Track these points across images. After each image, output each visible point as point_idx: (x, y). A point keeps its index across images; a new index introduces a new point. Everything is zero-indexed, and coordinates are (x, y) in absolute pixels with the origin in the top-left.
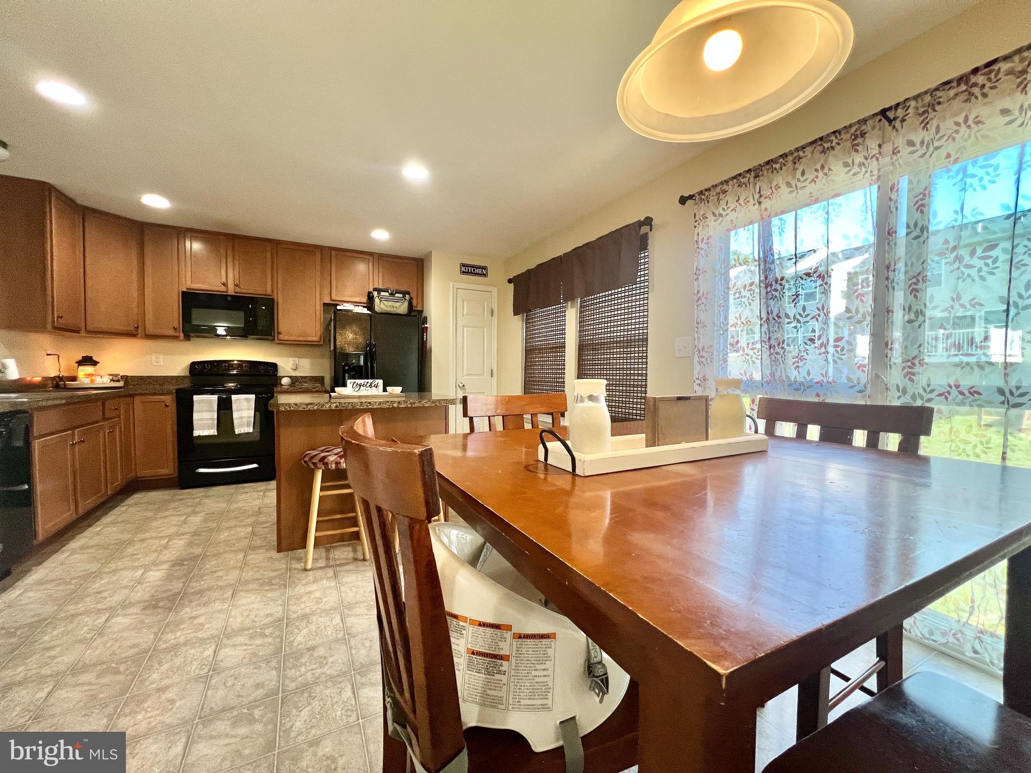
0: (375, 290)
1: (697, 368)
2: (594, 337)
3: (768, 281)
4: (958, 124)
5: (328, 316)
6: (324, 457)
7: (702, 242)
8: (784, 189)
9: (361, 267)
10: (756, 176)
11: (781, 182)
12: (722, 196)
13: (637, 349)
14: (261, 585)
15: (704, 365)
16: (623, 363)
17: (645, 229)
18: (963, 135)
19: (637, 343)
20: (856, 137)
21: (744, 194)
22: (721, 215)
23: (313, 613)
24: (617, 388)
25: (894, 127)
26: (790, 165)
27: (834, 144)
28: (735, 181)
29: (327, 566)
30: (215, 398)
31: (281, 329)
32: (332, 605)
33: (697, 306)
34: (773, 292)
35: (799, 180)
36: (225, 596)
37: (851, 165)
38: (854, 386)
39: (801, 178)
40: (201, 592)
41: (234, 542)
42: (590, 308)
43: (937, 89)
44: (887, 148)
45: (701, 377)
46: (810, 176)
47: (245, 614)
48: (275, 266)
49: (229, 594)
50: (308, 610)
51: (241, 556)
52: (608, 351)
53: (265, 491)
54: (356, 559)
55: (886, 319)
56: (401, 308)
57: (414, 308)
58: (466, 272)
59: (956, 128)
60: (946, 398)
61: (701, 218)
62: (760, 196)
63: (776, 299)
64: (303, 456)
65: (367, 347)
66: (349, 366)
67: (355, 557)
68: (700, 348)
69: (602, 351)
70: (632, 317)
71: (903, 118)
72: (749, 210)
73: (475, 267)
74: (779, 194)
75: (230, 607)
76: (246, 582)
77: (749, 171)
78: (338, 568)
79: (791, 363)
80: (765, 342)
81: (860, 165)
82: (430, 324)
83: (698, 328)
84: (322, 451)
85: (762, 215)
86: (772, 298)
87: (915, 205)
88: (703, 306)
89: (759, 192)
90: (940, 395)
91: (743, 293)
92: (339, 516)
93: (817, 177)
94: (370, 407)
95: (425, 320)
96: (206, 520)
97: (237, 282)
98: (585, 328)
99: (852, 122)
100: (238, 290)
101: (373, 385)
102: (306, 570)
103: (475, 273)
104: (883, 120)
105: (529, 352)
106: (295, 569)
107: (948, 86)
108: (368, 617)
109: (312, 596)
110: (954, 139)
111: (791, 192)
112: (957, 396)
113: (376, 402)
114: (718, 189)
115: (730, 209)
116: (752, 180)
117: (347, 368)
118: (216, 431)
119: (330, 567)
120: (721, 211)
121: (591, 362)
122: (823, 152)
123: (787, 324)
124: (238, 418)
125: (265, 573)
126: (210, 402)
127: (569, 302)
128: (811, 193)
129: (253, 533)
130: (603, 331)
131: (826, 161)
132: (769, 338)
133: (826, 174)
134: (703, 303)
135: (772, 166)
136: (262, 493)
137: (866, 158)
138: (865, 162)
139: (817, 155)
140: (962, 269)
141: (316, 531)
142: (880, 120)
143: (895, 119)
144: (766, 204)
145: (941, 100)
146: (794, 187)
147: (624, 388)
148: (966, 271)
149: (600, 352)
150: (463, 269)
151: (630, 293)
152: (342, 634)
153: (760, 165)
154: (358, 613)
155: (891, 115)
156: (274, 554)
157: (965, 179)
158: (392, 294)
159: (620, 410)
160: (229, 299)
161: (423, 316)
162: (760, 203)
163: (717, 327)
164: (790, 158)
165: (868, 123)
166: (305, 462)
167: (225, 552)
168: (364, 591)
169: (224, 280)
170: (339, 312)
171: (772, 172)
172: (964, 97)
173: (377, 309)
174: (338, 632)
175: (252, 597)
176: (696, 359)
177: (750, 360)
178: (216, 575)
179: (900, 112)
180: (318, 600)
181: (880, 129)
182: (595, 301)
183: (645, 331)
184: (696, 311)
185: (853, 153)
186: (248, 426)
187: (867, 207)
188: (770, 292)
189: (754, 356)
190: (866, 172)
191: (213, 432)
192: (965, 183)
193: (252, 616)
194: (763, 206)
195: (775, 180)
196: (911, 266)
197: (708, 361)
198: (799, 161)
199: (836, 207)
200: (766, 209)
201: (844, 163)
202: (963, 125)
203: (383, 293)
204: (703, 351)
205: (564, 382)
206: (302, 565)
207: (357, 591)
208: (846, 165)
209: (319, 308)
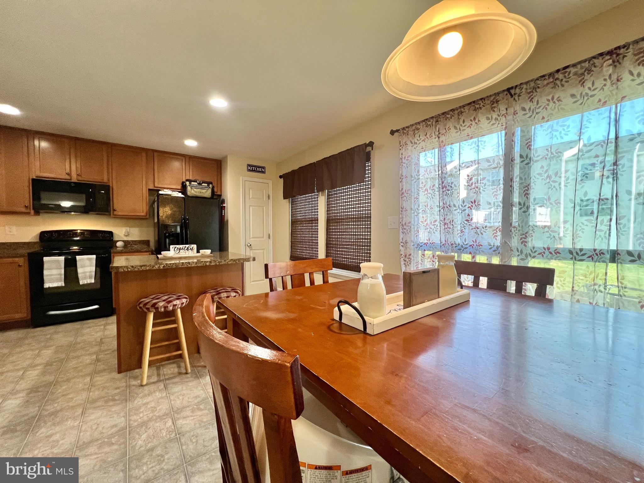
0: (187, 180)
1: (401, 236)
2: (337, 215)
3: (443, 185)
4: (548, 100)
5: (152, 198)
6: (155, 304)
7: (404, 159)
8: (453, 130)
9: (176, 164)
10: (437, 121)
11: (451, 125)
12: (416, 132)
13: (364, 223)
14: (106, 402)
15: (406, 234)
16: (356, 231)
17: (369, 149)
18: (552, 107)
19: (364, 219)
20: (494, 102)
21: (429, 131)
22: (416, 143)
23: (150, 420)
24: (352, 247)
25: (514, 99)
26: (456, 116)
27: (481, 106)
28: (424, 123)
29: (159, 381)
30: (62, 258)
31: (115, 207)
32: (165, 411)
33: (402, 198)
34: (447, 191)
35: (461, 125)
36: (76, 414)
37: (491, 119)
38: (492, 248)
39: (462, 124)
40: (54, 414)
41: (81, 368)
42: (334, 196)
43: (537, 79)
44: (511, 111)
45: (404, 241)
46: (467, 123)
47: (94, 428)
48: (110, 162)
49: (80, 411)
50: (145, 418)
51: (88, 379)
52: (346, 224)
53: (105, 325)
54: (180, 374)
55: (510, 209)
56: (207, 193)
57: (215, 193)
58: (251, 170)
59: (548, 103)
60: (543, 256)
61: (404, 144)
62: (439, 133)
63: (448, 196)
64: (138, 303)
65: (182, 220)
66: (169, 234)
67: (180, 371)
68: (404, 223)
69: (342, 224)
70: (361, 203)
71: (519, 94)
72: (432, 142)
73: (257, 167)
74: (450, 133)
75: (81, 424)
76: (94, 401)
77: (432, 118)
78: (167, 382)
79: (457, 234)
80: (442, 221)
81: (496, 119)
82: (227, 204)
83: (402, 211)
84: (153, 299)
85: (440, 145)
86: (446, 195)
87: (526, 145)
88: (405, 198)
89: (439, 131)
90: (539, 254)
91: (429, 191)
92: (167, 343)
93: (471, 124)
94: (189, 266)
95: (223, 202)
96: (56, 352)
97: (79, 172)
98: (330, 209)
99: (491, 94)
100: (80, 178)
101: (189, 249)
102: (142, 386)
103: (257, 171)
104: (508, 94)
105: (294, 222)
106: (133, 385)
107: (544, 78)
108: (193, 418)
109: (149, 406)
110: (546, 109)
111: (457, 132)
112: (548, 255)
113: (193, 262)
114: (414, 127)
115: (421, 140)
116: (434, 123)
117: (167, 234)
118: (63, 283)
119: (161, 381)
120: (416, 141)
121: (335, 230)
122: (475, 110)
123: (455, 210)
124: (82, 273)
125: (108, 392)
126: (58, 261)
127: (320, 193)
128: (468, 134)
129: (98, 360)
130: (342, 211)
131: (477, 115)
132: (444, 219)
133: (476, 123)
134: (405, 196)
135: (446, 116)
136: (102, 327)
137: (499, 116)
138: (498, 118)
139: (472, 112)
140: (551, 183)
141: (150, 357)
142: (507, 94)
143: (515, 94)
144: (442, 138)
145: (539, 86)
146: (459, 129)
147: (357, 247)
148: (553, 184)
149: (340, 224)
150: (249, 168)
151: (360, 188)
152: (174, 435)
153: (439, 115)
154: (184, 416)
155: (513, 92)
156: (116, 375)
157: (552, 132)
158: (199, 184)
159: (354, 261)
160: (73, 185)
161: (222, 199)
162: (439, 137)
163: (413, 211)
164: (456, 112)
165: (500, 95)
166: (140, 308)
167: (74, 377)
168: (188, 398)
169: (68, 171)
170: (161, 196)
171: (446, 120)
172: (551, 85)
173: (189, 193)
174: (171, 433)
175: (99, 413)
176: (401, 230)
177: (432, 231)
178: (67, 397)
179: (518, 91)
180: (153, 409)
181: (507, 100)
182: (337, 192)
183: (369, 212)
184: (401, 201)
185: (492, 112)
186: (90, 278)
187: (499, 144)
188: (445, 191)
189: (434, 229)
190: (499, 124)
191: (61, 284)
192: (553, 134)
193: (100, 429)
194: (441, 139)
195: (448, 125)
196: (525, 180)
197: (408, 232)
198: (461, 114)
199: (483, 143)
200: (442, 141)
201: (486, 117)
202: (551, 101)
203: (192, 183)
204: (405, 225)
205: (317, 243)
206: (139, 381)
207: (183, 398)
208: (488, 119)
209: (145, 193)
